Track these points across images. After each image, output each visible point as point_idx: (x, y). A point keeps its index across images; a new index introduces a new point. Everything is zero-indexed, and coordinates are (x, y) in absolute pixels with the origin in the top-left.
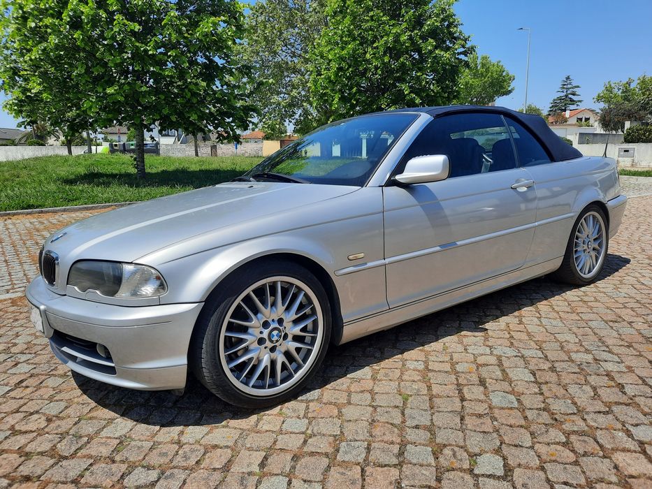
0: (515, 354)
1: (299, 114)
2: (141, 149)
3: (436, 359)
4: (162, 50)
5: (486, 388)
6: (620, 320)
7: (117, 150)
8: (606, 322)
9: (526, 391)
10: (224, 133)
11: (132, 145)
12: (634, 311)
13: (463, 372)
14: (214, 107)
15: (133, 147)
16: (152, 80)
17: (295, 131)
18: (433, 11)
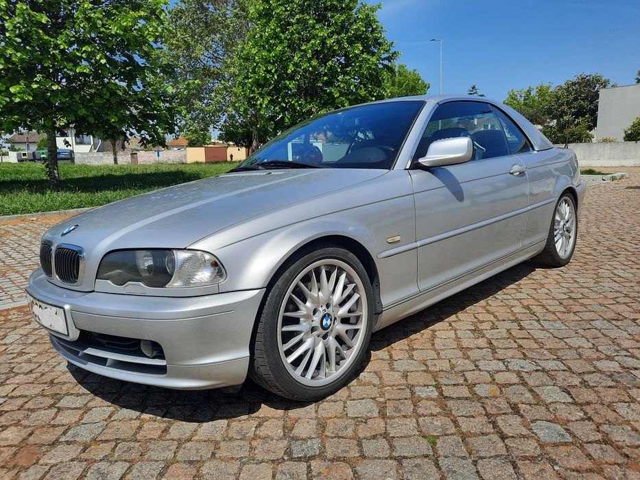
0: (535, 368)
1: (224, 119)
2: (54, 155)
3: (447, 382)
4: (75, 46)
5: (522, 416)
6: (621, 317)
7: (26, 160)
8: (609, 321)
9: (570, 418)
10: (147, 137)
11: (43, 153)
12: (629, 307)
13: (486, 398)
14: (136, 108)
15: (43, 156)
16: (64, 80)
17: (220, 138)
18: (357, 17)
